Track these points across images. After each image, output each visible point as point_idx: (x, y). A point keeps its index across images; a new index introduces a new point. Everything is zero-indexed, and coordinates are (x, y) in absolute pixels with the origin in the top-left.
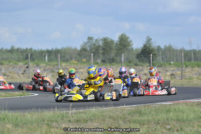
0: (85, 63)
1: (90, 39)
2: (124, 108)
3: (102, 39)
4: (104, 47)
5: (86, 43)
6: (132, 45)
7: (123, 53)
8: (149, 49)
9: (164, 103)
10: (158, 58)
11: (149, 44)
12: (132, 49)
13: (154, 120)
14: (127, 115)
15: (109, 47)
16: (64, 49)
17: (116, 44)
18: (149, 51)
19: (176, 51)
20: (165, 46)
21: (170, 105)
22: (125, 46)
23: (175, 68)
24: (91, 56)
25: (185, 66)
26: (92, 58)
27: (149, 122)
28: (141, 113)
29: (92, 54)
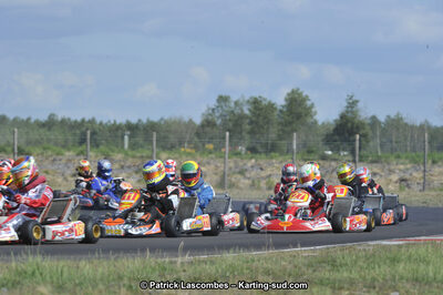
0: (211, 153)
1: (223, 99)
2: (297, 252)
3: (248, 101)
4: (254, 119)
5: (213, 110)
6: (316, 113)
7: (296, 131)
8: (353, 124)
9: (385, 243)
10: (371, 144)
11: (352, 112)
12: (316, 122)
13: (364, 279)
14: (304, 269)
15: (265, 118)
16: (166, 122)
17: (281, 111)
18: (352, 128)
19: (412, 127)
20: (388, 117)
21: (399, 246)
22: (299, 116)
23: (409, 166)
24: (224, 138)
25: (430, 162)
26: (227, 143)
27: (352, 283)
28: (334, 264)
29: (228, 134)
